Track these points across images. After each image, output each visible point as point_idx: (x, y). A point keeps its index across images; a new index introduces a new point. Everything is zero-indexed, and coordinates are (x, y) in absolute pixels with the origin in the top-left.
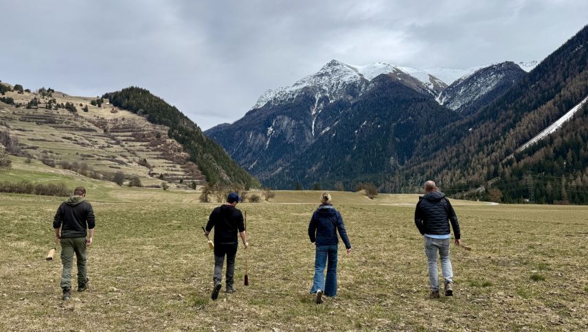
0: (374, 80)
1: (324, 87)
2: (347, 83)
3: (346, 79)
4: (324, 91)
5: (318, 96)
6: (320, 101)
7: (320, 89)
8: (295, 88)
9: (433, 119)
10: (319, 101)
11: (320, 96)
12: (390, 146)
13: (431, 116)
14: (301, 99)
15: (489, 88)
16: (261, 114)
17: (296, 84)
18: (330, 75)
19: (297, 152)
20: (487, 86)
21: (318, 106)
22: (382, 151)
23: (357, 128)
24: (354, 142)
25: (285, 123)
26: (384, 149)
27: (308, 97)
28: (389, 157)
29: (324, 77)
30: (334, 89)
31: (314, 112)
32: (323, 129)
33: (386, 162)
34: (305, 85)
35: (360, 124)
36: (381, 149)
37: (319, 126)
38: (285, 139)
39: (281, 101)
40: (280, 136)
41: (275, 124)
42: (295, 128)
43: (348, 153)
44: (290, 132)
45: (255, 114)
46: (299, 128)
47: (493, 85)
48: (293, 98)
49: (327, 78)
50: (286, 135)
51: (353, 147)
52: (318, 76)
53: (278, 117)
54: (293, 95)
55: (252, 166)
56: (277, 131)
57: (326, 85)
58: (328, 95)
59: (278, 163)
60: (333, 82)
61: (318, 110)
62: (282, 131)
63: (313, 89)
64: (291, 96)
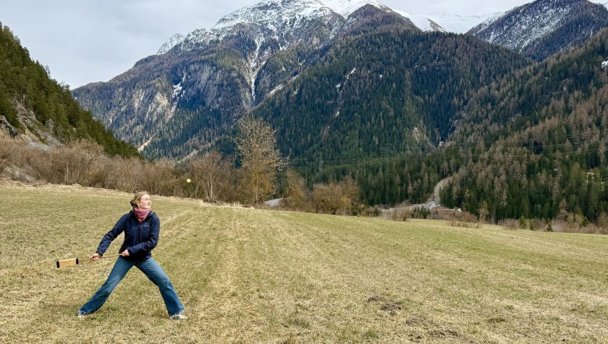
0: (355, 15)
1: (270, 27)
2: (308, 19)
3: (307, 13)
4: (270, 32)
5: (259, 41)
6: (263, 47)
7: (263, 30)
8: (222, 25)
9: (481, 63)
10: (261, 47)
11: (263, 39)
12: (410, 108)
13: (476, 59)
14: (231, 42)
15: (547, 28)
16: (162, 63)
17: (223, 20)
18: (278, 9)
19: (225, 125)
20: (542, 26)
21: (261, 54)
22: (395, 117)
23: (340, 79)
24: (336, 104)
25: (205, 76)
26: (399, 113)
27: (243, 41)
28: (411, 127)
29: (269, 11)
30: (288, 29)
31: (253, 65)
32: (271, 88)
33: (407, 135)
34: (238, 21)
35: (345, 73)
36: (392, 113)
37: (264, 83)
38: (204, 104)
39: (198, 45)
40: (194, 99)
41: (187, 78)
42: (222, 85)
43: (324, 123)
44: (214, 90)
45: (152, 64)
46: (229, 85)
47: (553, 24)
48: (218, 41)
49: (274, 12)
50: (206, 97)
51: (333, 113)
52: (260, 8)
53: (192, 67)
54: (218, 36)
55: (142, 147)
56: (190, 90)
57: (273, 23)
58: (277, 38)
59: (190, 143)
60: (284, 18)
61: (261, 61)
62: (198, 91)
63: (251, 29)
64: (214, 37)
